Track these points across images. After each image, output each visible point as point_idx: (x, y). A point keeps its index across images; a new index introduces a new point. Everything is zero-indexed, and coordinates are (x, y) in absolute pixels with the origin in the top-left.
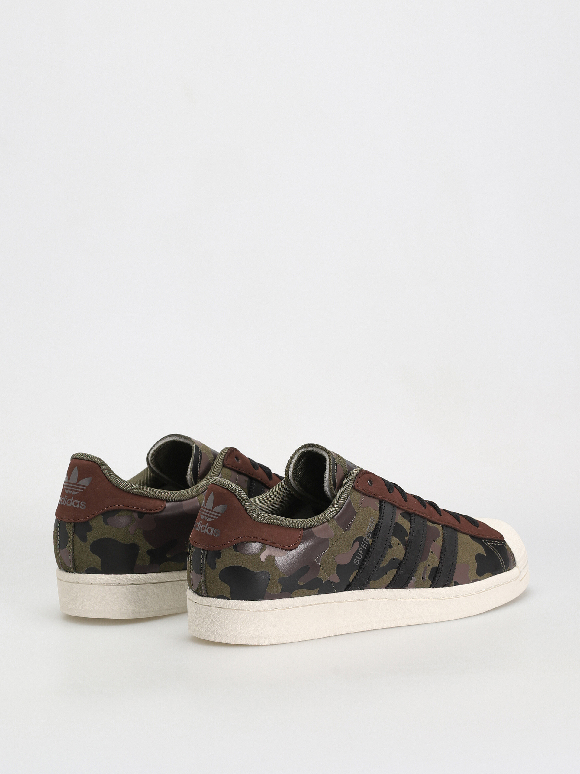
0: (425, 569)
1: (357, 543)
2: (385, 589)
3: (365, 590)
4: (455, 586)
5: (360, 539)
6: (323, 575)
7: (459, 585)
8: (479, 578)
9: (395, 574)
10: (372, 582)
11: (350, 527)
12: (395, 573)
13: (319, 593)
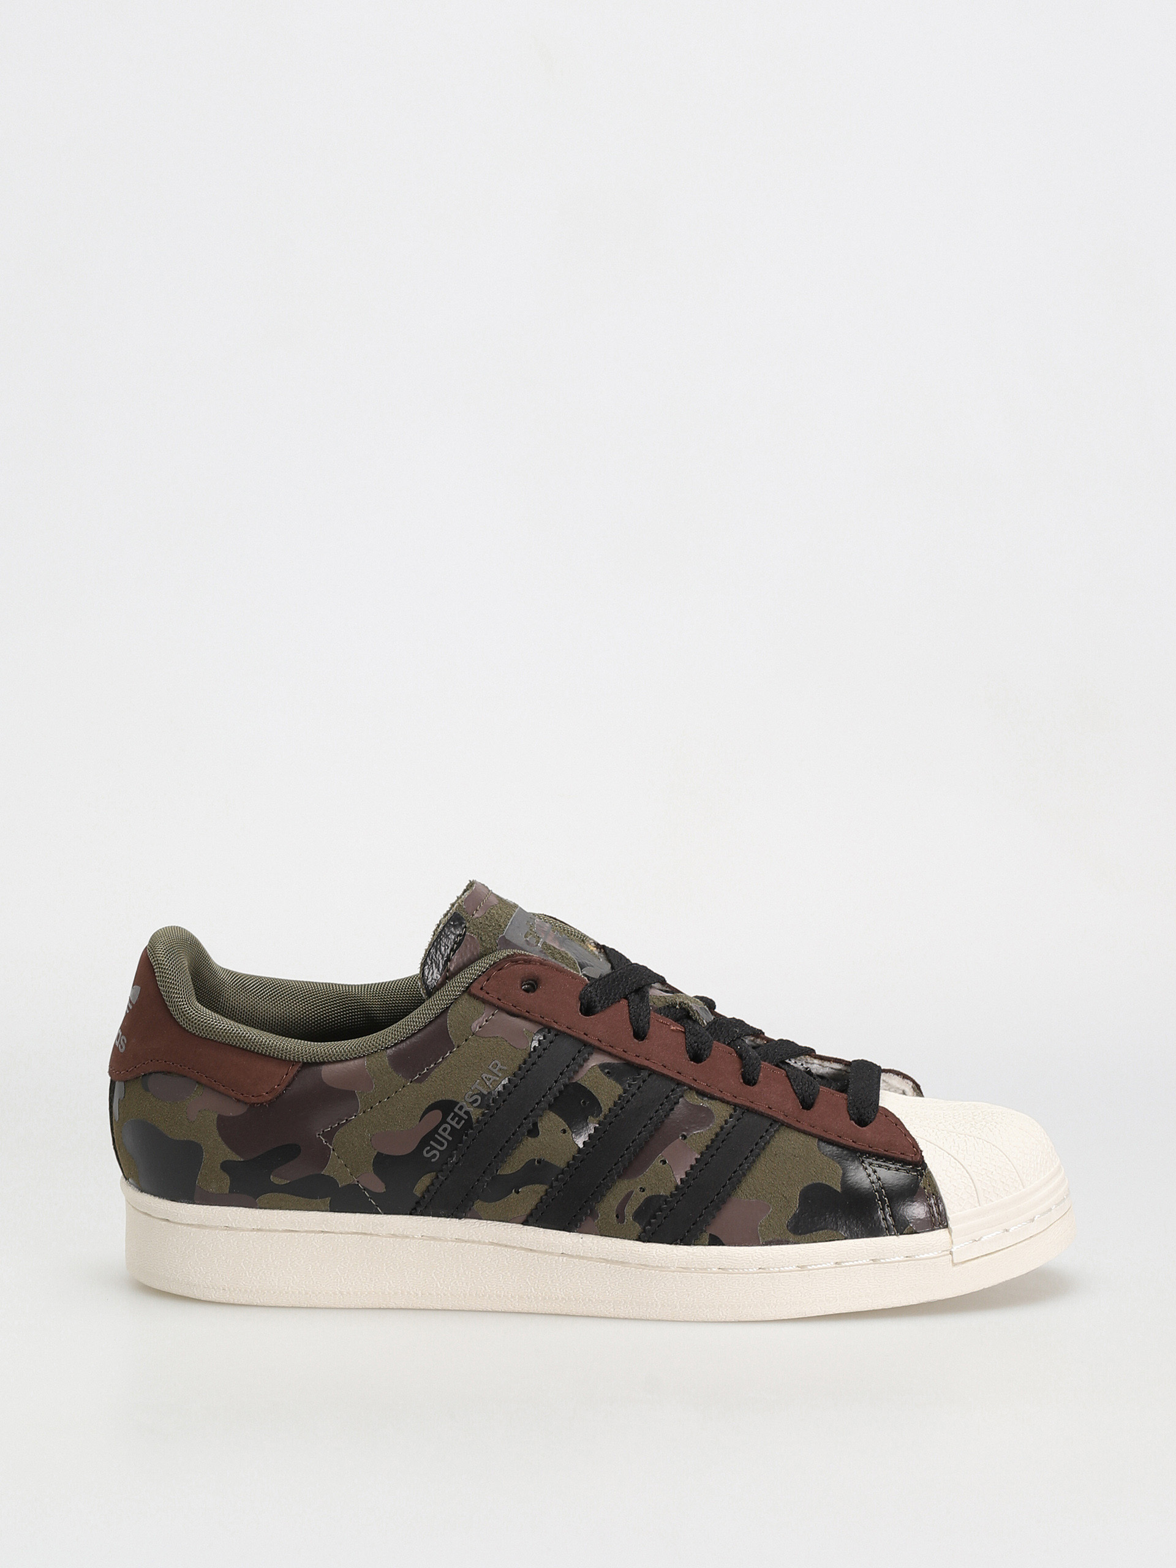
0: (628, 1196)
1: (437, 1115)
2: (522, 1226)
3: (463, 1221)
4: (709, 1245)
5: (446, 1107)
6: (337, 1169)
7: (723, 1245)
8: (791, 1237)
9: (541, 1197)
10: (478, 1205)
11: (426, 1075)
12: (543, 1194)
13: (333, 1209)
